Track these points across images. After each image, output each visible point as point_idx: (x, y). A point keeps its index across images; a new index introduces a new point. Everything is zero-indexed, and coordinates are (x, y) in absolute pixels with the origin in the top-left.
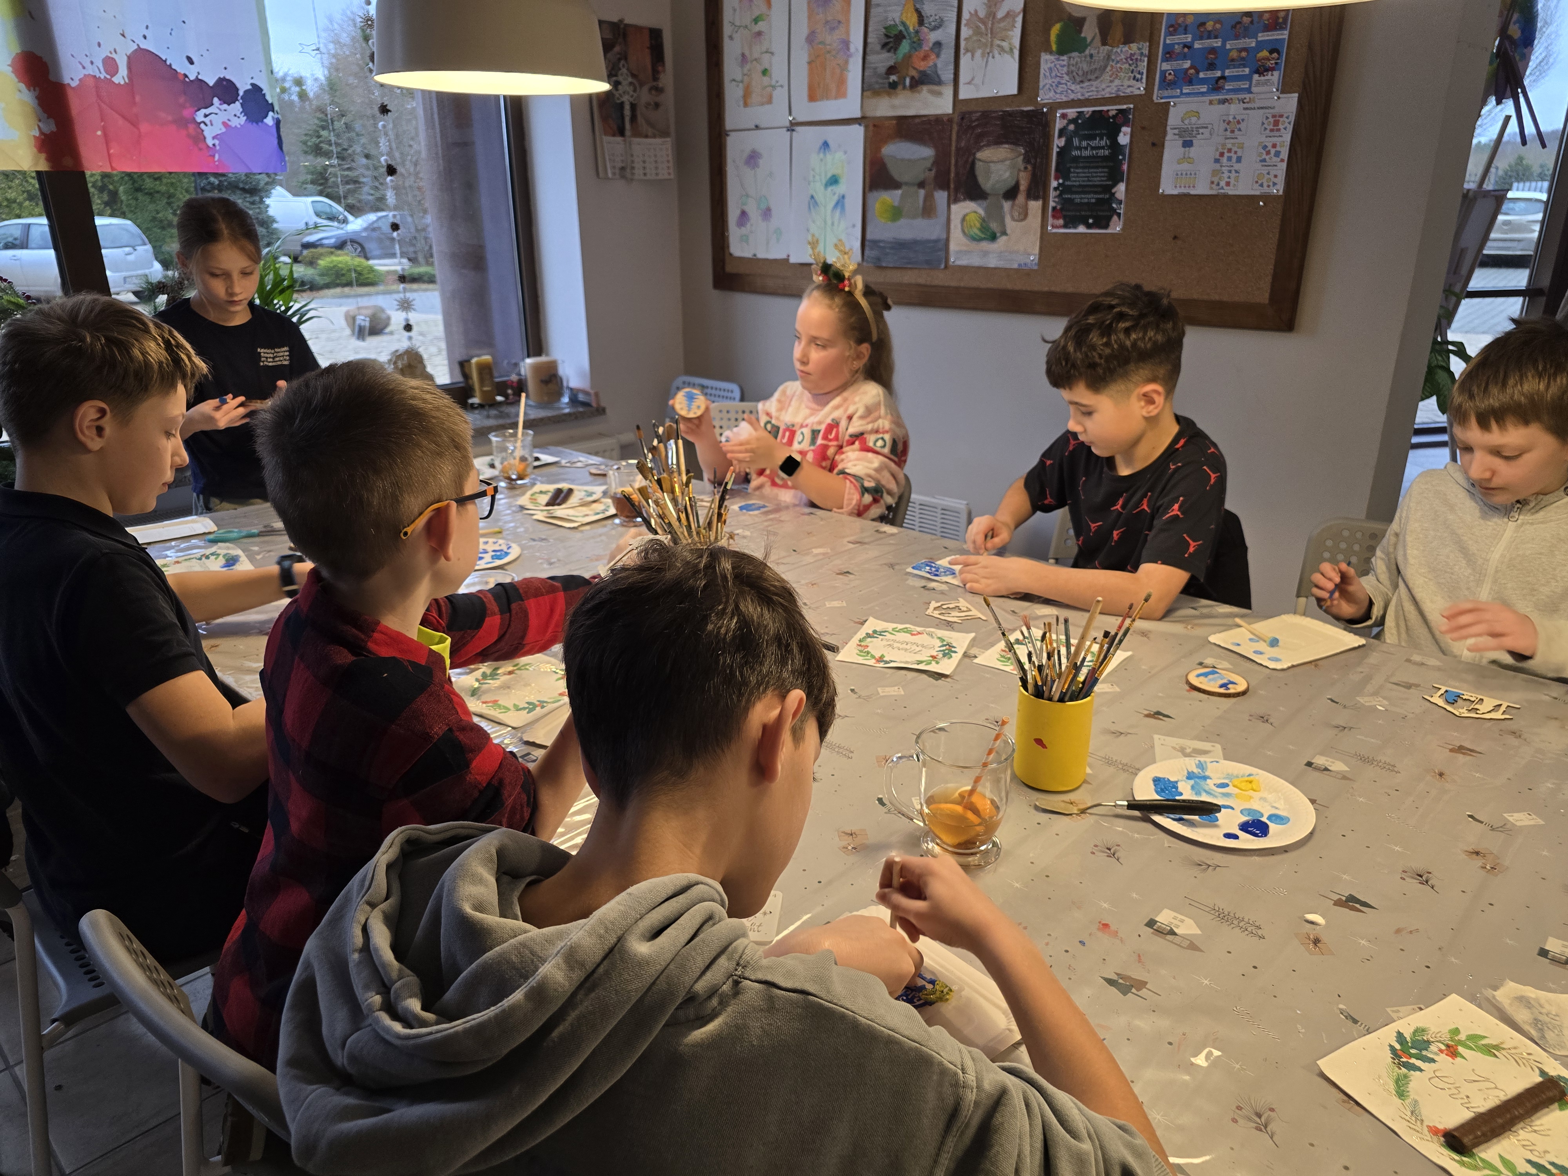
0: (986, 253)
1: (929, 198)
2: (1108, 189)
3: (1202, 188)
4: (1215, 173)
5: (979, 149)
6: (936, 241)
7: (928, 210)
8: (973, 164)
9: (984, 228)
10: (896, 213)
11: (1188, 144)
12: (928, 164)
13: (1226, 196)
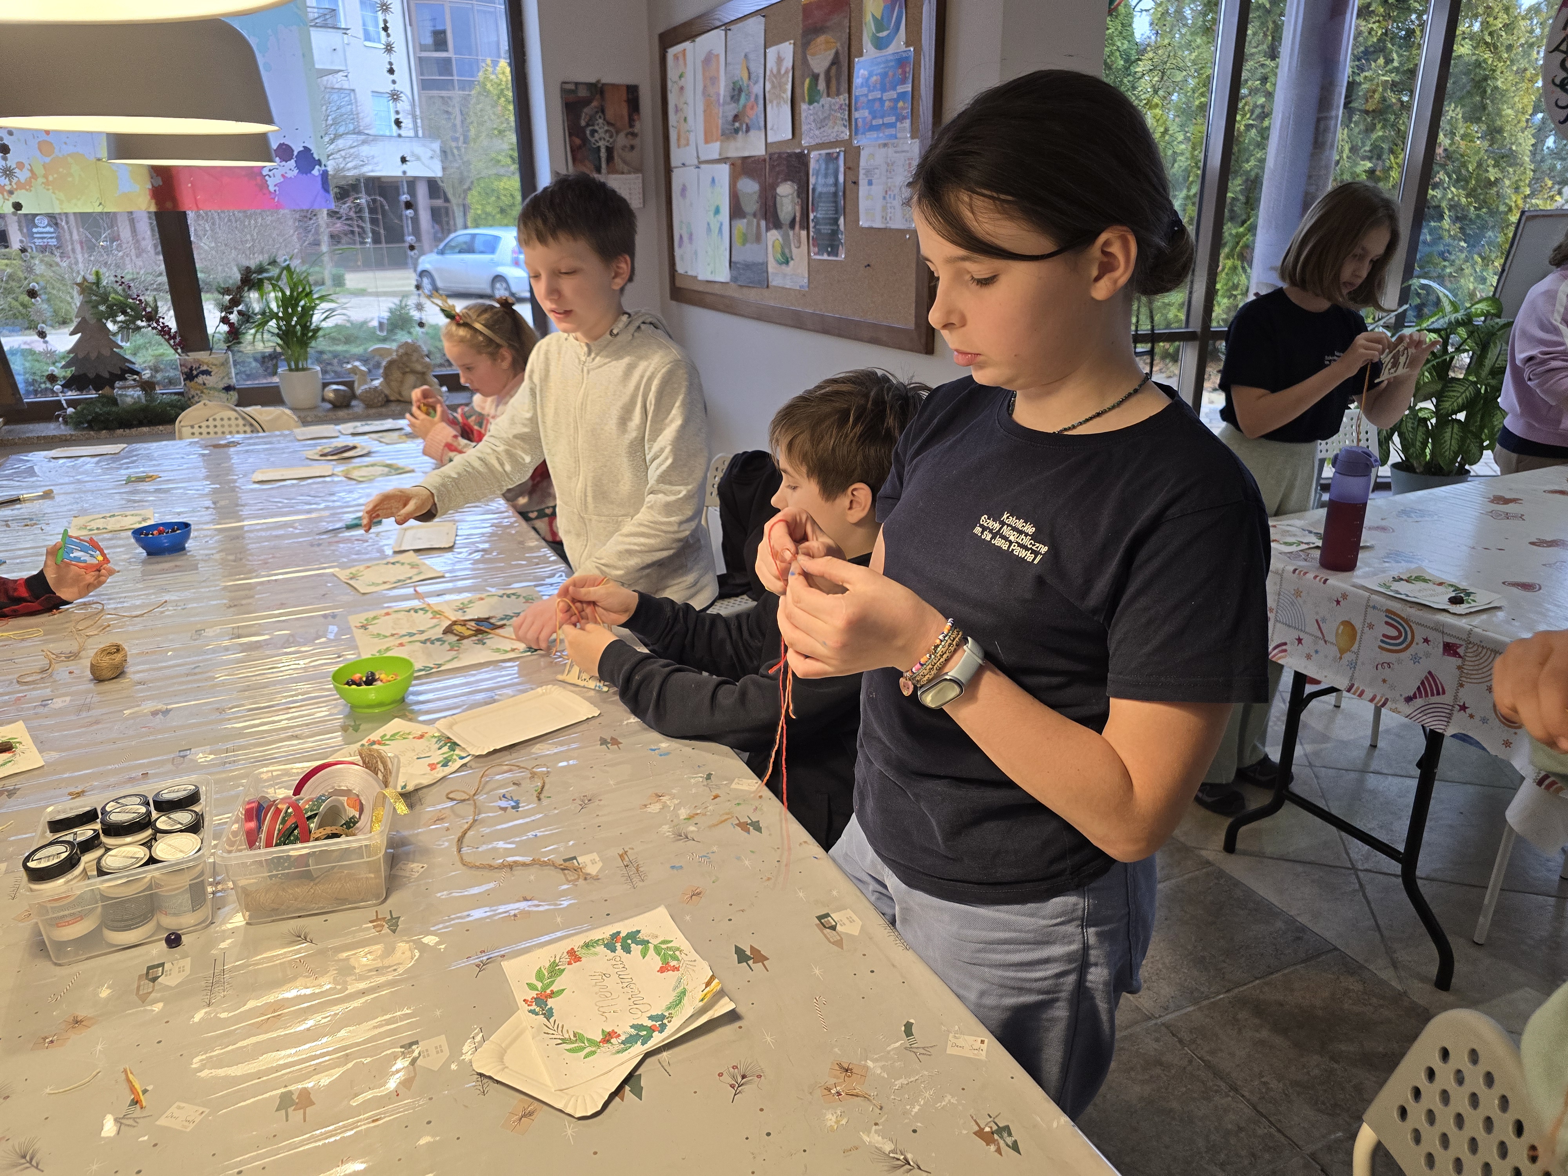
0: (785, 275)
1: (758, 225)
2: (836, 221)
3: (878, 224)
4: (884, 208)
5: (778, 185)
6: (762, 264)
7: (758, 238)
8: (774, 198)
9: (783, 254)
10: (745, 240)
11: (870, 183)
12: (756, 197)
13: (891, 229)
